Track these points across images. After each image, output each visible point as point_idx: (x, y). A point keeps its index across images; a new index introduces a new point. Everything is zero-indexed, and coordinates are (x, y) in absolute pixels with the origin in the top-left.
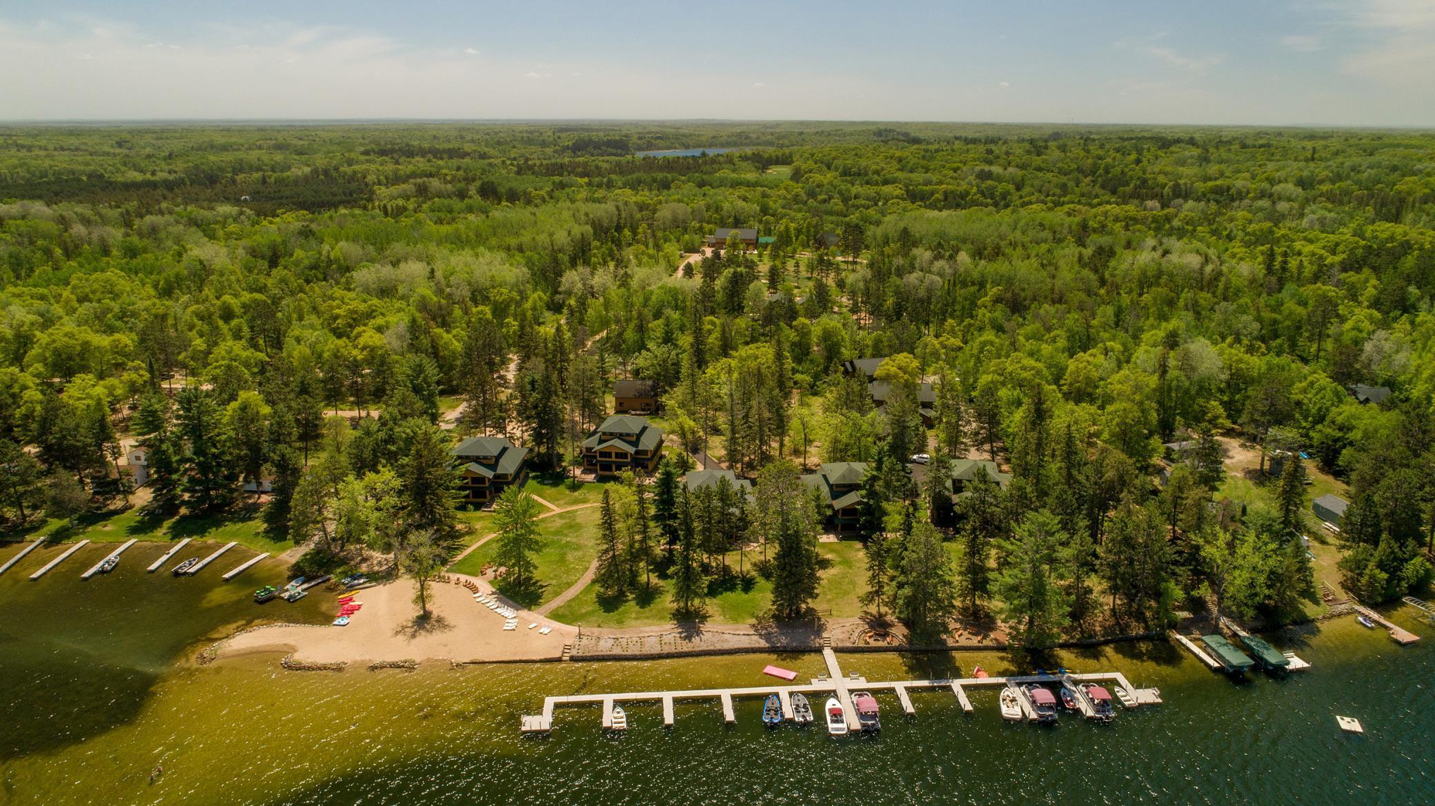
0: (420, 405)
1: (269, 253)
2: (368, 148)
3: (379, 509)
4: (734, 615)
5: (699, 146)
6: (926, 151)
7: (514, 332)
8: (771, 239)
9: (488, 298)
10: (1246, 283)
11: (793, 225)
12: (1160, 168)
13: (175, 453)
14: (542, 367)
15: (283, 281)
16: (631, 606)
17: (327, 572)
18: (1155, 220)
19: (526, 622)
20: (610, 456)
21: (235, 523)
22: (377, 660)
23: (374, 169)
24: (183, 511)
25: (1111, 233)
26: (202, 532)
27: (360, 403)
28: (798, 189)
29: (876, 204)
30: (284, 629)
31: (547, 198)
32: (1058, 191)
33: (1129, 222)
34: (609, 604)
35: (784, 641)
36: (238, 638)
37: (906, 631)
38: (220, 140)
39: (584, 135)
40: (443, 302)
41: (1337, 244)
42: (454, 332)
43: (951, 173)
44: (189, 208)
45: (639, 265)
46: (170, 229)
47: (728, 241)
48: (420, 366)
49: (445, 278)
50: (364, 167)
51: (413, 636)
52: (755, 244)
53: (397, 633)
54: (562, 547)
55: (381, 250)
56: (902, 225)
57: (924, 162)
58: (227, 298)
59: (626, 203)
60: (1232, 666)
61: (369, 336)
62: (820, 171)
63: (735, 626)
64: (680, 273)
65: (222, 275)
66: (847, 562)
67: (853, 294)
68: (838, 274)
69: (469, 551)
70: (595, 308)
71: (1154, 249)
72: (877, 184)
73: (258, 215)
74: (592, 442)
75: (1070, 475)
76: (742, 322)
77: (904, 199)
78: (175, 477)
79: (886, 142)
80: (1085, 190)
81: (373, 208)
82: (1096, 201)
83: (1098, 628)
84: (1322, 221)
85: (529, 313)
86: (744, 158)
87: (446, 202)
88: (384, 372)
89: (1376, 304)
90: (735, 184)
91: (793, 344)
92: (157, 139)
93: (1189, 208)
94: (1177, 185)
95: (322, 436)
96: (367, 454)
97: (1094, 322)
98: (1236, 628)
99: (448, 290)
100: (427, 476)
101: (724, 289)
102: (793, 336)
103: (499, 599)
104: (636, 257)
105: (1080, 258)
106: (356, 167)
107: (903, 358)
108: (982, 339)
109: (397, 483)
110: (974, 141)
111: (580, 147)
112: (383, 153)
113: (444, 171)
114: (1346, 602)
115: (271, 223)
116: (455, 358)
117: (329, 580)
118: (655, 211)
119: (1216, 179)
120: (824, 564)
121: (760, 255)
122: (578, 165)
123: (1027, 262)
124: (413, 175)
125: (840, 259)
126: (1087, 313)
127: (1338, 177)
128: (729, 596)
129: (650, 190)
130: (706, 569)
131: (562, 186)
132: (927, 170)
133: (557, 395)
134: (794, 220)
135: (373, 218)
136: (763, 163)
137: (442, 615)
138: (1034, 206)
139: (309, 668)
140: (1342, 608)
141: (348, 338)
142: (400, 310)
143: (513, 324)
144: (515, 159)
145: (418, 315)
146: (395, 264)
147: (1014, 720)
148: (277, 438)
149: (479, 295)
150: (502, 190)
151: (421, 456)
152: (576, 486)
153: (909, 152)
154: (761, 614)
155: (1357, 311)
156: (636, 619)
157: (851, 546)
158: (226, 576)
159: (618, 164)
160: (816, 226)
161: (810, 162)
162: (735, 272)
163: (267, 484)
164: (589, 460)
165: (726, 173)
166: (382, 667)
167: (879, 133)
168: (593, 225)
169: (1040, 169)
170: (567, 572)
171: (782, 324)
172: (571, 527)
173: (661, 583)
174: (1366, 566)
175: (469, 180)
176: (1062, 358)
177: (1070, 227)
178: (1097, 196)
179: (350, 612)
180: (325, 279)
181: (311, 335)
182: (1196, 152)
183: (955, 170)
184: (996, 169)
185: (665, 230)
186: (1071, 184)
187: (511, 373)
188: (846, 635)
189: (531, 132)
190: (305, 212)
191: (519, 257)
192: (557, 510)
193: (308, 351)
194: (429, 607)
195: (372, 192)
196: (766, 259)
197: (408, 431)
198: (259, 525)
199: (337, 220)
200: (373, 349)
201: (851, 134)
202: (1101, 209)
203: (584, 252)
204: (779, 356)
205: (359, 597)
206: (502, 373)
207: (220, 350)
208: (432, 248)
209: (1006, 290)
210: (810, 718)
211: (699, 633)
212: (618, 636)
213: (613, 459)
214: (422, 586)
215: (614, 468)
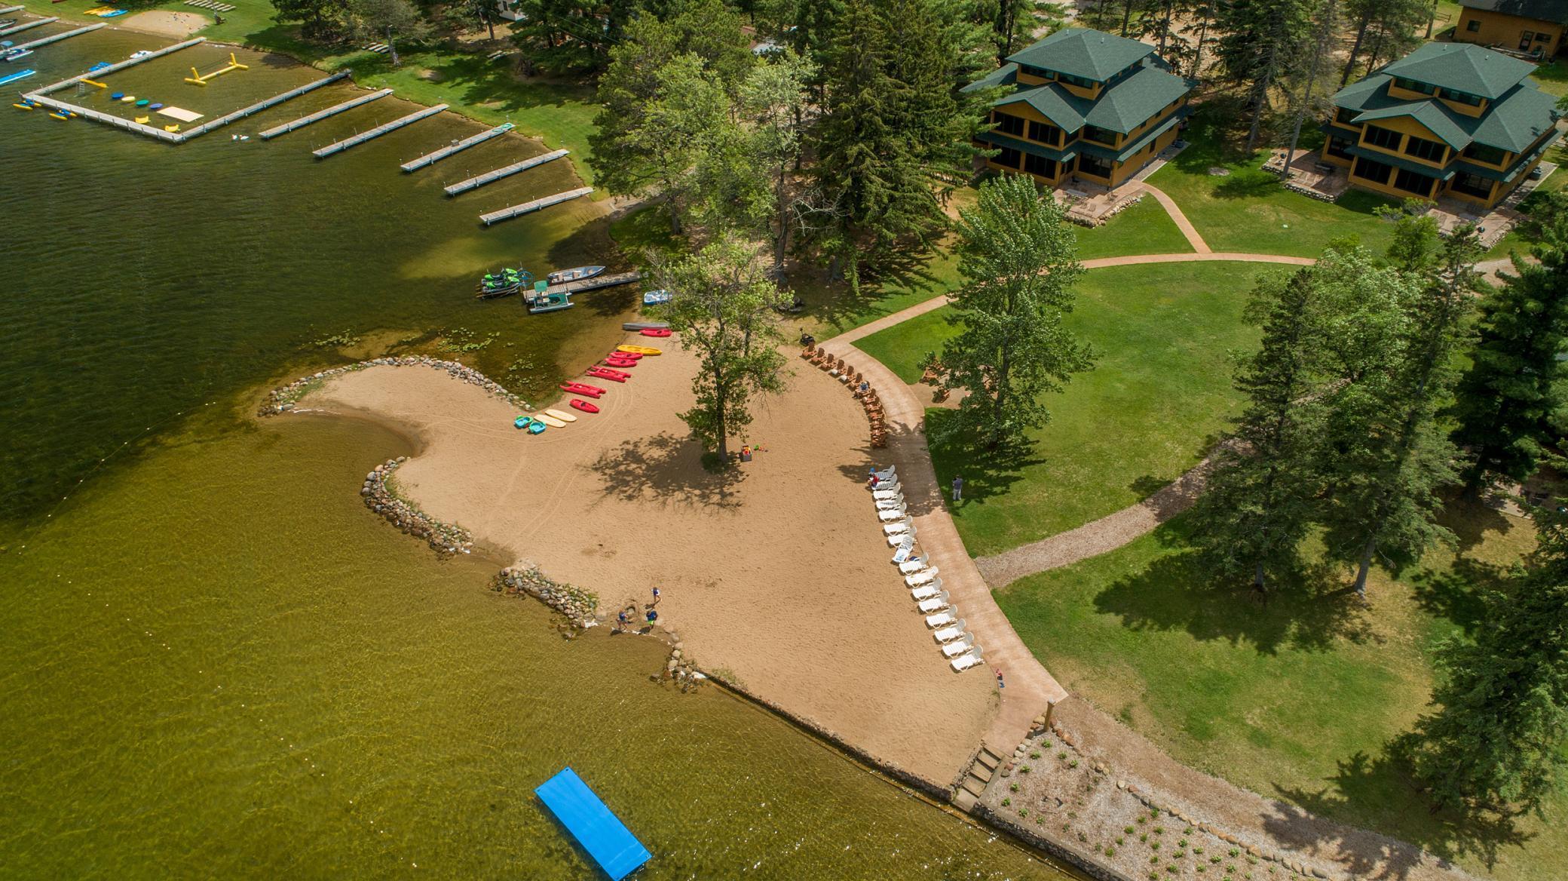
20: (1394, 144)
36: (368, 372)
74: (1358, 96)
158: (488, 217)
164: (1335, 141)
192: (1203, 254)
212: (1161, 797)
213: (1401, 153)
214: (723, 389)
215: (1393, 177)
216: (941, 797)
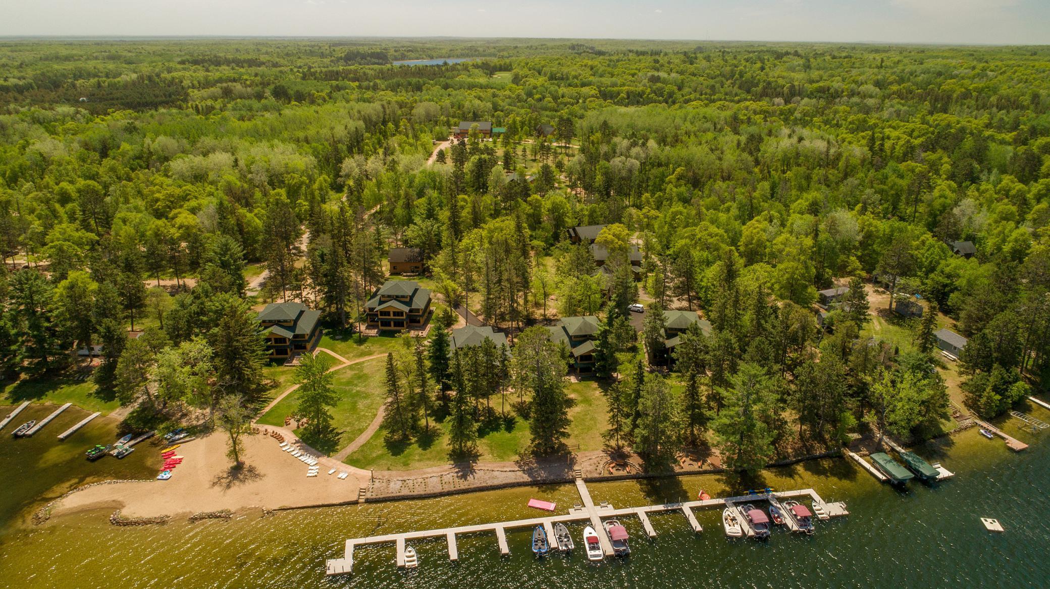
0: (228, 279)
1: (99, 146)
2: (184, 58)
3: (194, 374)
4: (501, 452)
5: (441, 57)
6: (610, 61)
7: (305, 211)
8: (503, 130)
9: (283, 182)
10: (859, 162)
11: (518, 119)
12: (778, 74)
13: (13, 327)
14: (330, 242)
15: (113, 169)
16: (414, 449)
17: (152, 428)
18: (782, 113)
19: (325, 468)
20: (389, 315)
21: (70, 385)
22: (197, 512)
23: (190, 75)
24: (23, 376)
25: (755, 124)
26: (39, 395)
27: (178, 274)
28: (520, 90)
29: (578, 102)
30: (113, 485)
31: (327, 98)
32: (708, 91)
33: (766, 114)
34: (396, 447)
35: (543, 475)
36: (71, 497)
37: (641, 461)
38: (64, 52)
39: (354, 48)
40: (246, 186)
41: (913, 131)
42: (256, 211)
43: (630, 78)
44: (33, 109)
45: (402, 153)
46: (16, 126)
47: (470, 132)
48: (226, 245)
49: (247, 166)
50: (180, 74)
51: (228, 486)
52: (490, 134)
53: (214, 484)
54: (353, 396)
55: (194, 143)
56: (602, 119)
57: (610, 69)
58: (64, 185)
59: (389, 103)
60: (897, 479)
61: (184, 217)
62: (533, 76)
63: (502, 464)
64: (434, 157)
65: (60, 165)
66: (587, 401)
67: (570, 174)
68: (556, 157)
69: (273, 404)
70: (370, 187)
71: (790, 136)
72: (576, 86)
73: (92, 114)
74: (373, 303)
75: (759, 325)
76: (488, 199)
77: (597, 98)
78: (13, 347)
79: (580, 54)
80: (728, 90)
81: (187, 108)
82: (737, 98)
83: (790, 451)
84: (898, 113)
85: (317, 193)
86: (476, 66)
87: (247, 102)
88: (197, 248)
89: (952, 177)
90: (471, 87)
91: (529, 215)
92: (12, 51)
93: (805, 104)
94: (793, 86)
95: (146, 306)
96: (182, 324)
97: (756, 194)
98: (893, 444)
99: (250, 176)
100: (235, 343)
101: (472, 172)
102: (528, 209)
103: (302, 448)
104: (400, 145)
105: (739, 144)
106: (175, 74)
107: (616, 228)
108: (672, 210)
109: (209, 351)
110: (643, 53)
111: (350, 58)
112: (196, 62)
113: (245, 77)
114: (970, 419)
115: (103, 120)
116: (258, 234)
117: (153, 435)
118: (412, 108)
119: (818, 82)
120: (570, 403)
121: (495, 142)
122: (350, 71)
123: (700, 147)
124: (220, 80)
125: (555, 144)
126: (749, 187)
127: (901, 80)
128: (495, 435)
129: (407, 91)
130: (475, 413)
131: (339, 89)
132: (612, 76)
133: (343, 266)
134: (519, 114)
135: (187, 116)
136: (491, 70)
137: (253, 465)
138: (694, 103)
139: (136, 523)
140: (967, 422)
141: (167, 218)
142: (211, 194)
143: (304, 204)
144: (300, 67)
145: (226, 198)
146: (205, 154)
147: (736, 537)
148: (104, 312)
149: (275, 180)
150: (291, 92)
151: (229, 328)
152: (362, 340)
153: (596, 62)
154: (522, 452)
155: (939, 182)
156: (419, 461)
157: (589, 386)
158: (61, 436)
159: (381, 71)
160: (536, 119)
161: (526, 69)
162: (480, 159)
163: (97, 349)
164: (371, 318)
165: (463, 78)
166: (202, 518)
167: (573, 47)
168: (365, 120)
169: (694, 75)
170: (359, 419)
171: (519, 200)
172: (360, 377)
173: (438, 426)
174: (985, 390)
175: (264, 84)
176: (737, 224)
177: (726, 119)
178: (736, 95)
179: (172, 466)
180: (148, 167)
181: (135, 217)
182: (801, 62)
183: (633, 75)
184: (663, 74)
185: (420, 123)
186: (718, 85)
187: (304, 244)
188: (592, 468)
189: (313, 46)
190: (130, 111)
191: (306, 147)
192: (348, 363)
193: (133, 231)
194: (242, 458)
195: (187, 95)
196: (499, 145)
197: (217, 304)
198: (91, 386)
199: (157, 118)
200: (188, 228)
201: (552, 48)
202: (742, 105)
203: (358, 142)
204: (519, 228)
205: (181, 452)
206: (297, 245)
207: (56, 233)
208: (236, 140)
209: (687, 171)
210: (572, 546)
211: (472, 471)
212: (405, 478)
213: (392, 316)
214: (234, 442)
215: (392, 324)
216: (356, 503)
